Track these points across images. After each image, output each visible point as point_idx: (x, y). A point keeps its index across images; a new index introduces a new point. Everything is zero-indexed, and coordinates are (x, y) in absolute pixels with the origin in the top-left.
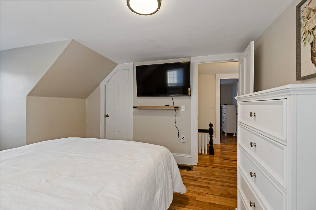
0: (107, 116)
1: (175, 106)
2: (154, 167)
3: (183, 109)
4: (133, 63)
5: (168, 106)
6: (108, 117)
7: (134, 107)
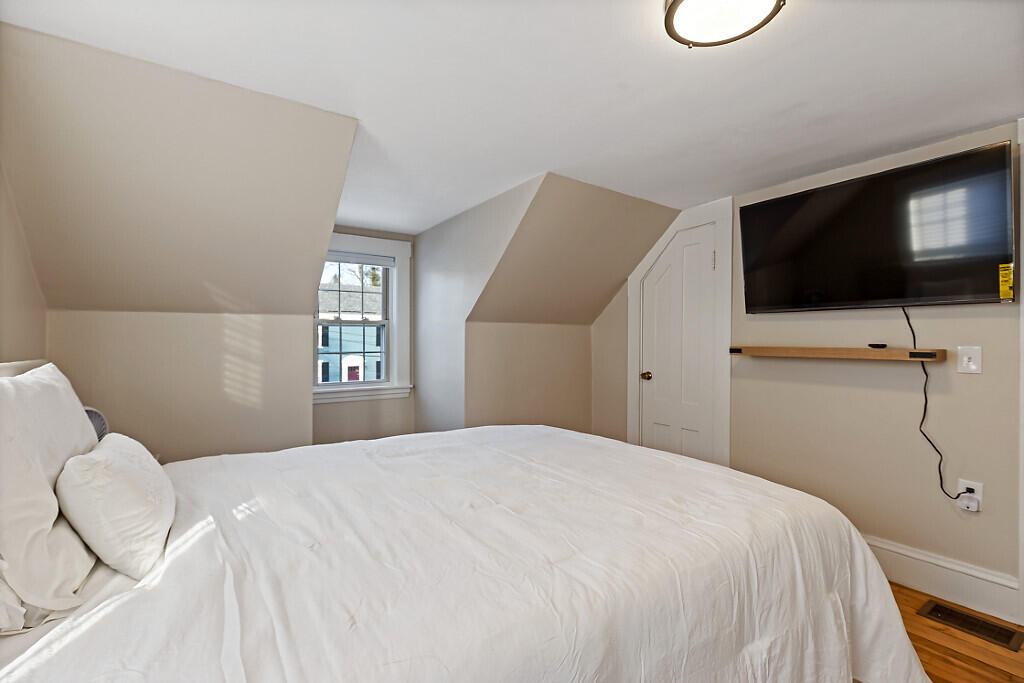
0: (646, 376)
1: (923, 346)
2: (748, 553)
3: (969, 361)
4: (731, 197)
5: (884, 346)
6: (649, 378)
7: (733, 351)
